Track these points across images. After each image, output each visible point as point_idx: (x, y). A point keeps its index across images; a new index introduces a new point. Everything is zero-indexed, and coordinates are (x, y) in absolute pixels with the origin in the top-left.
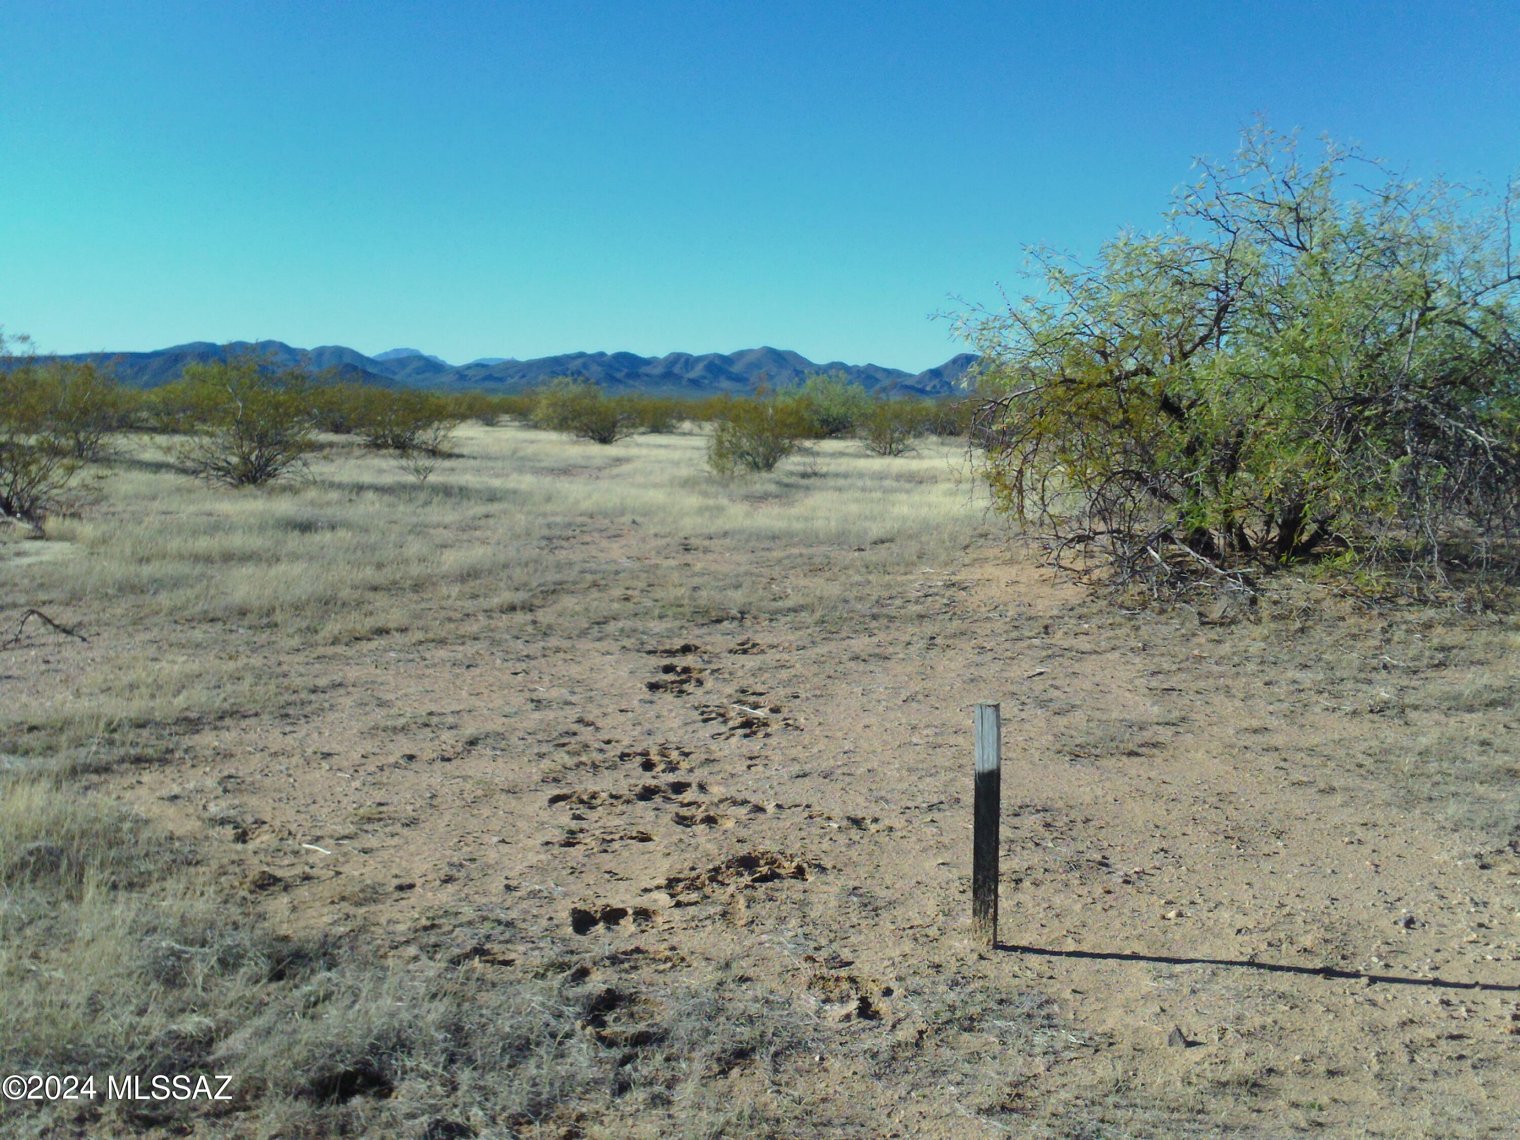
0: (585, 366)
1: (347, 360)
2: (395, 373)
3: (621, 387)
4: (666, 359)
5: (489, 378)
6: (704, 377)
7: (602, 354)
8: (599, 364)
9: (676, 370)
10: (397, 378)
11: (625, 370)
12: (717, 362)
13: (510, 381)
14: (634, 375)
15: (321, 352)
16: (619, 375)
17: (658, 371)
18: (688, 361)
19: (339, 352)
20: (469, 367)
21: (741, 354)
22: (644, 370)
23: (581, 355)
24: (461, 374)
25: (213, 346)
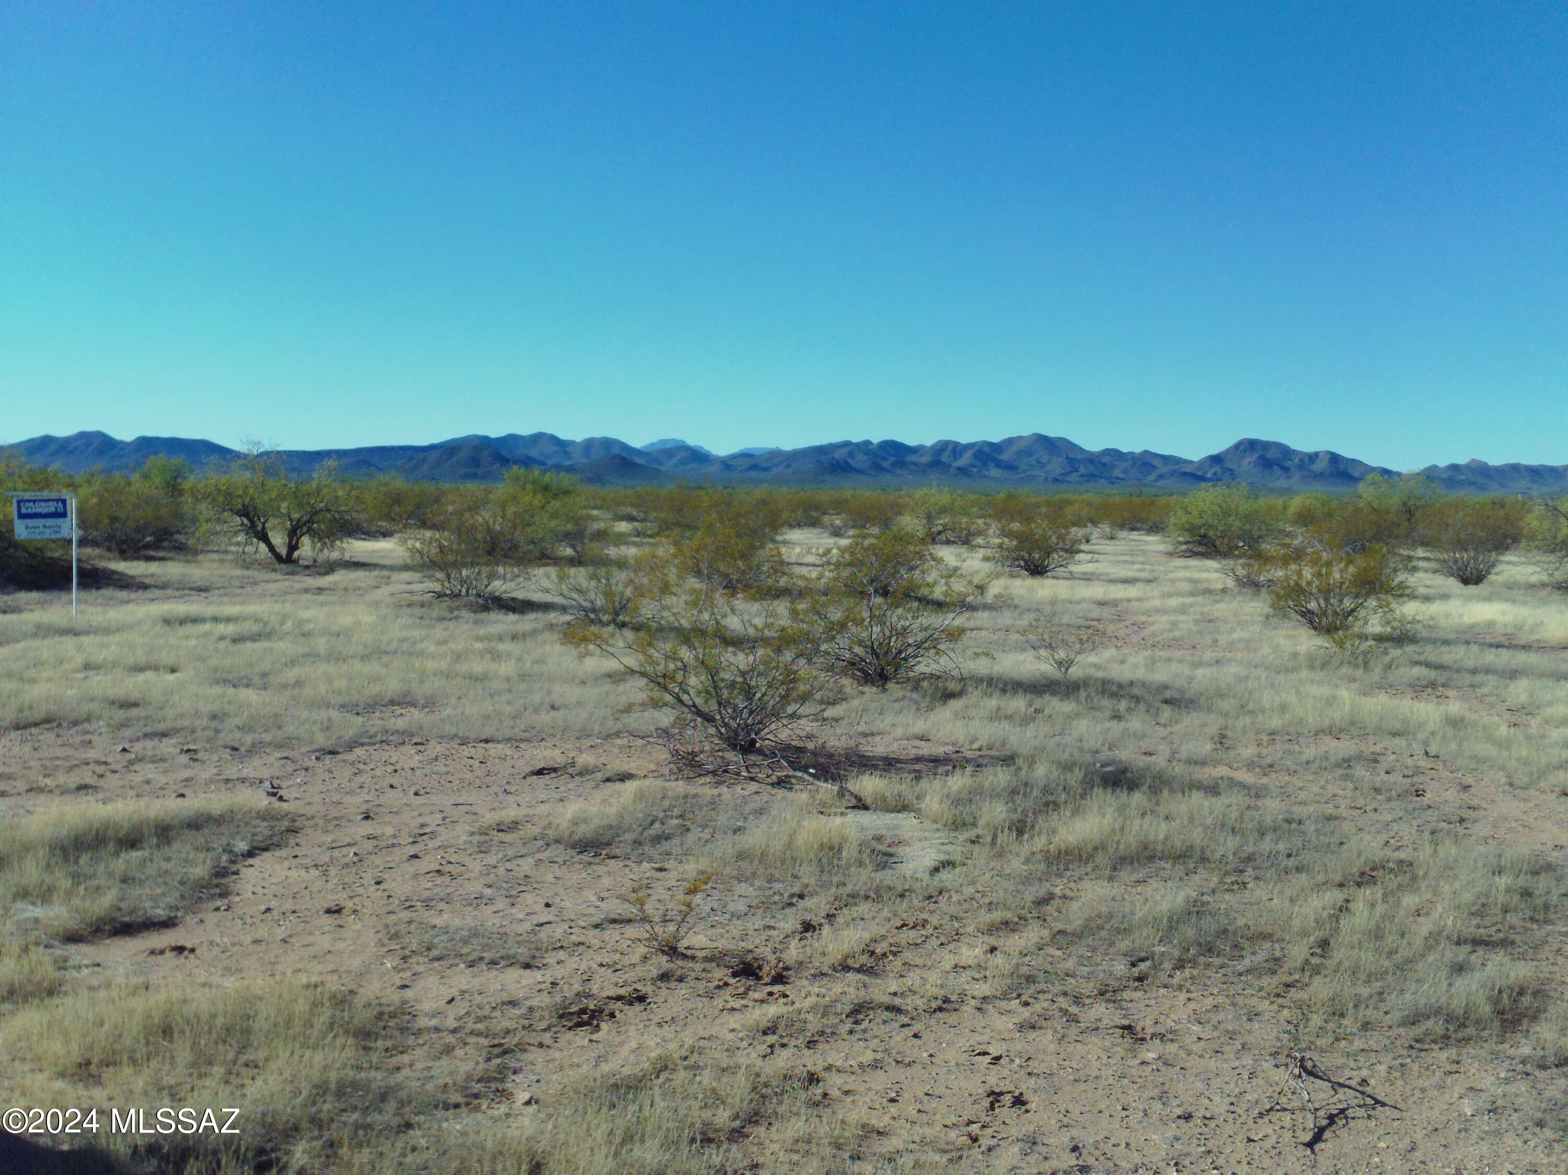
0: (851, 454)
1: (615, 451)
2: (662, 464)
3: (888, 476)
4: (933, 446)
5: (754, 467)
6: (972, 466)
7: (867, 443)
8: (866, 454)
9: (944, 458)
10: (663, 468)
11: (893, 459)
12: (986, 449)
13: (775, 470)
14: (900, 463)
15: (589, 444)
16: (886, 464)
17: (924, 460)
18: (956, 449)
19: (607, 443)
20: (734, 457)
21: (1010, 441)
22: (910, 458)
23: (847, 444)
24: (727, 464)
25: (486, 438)
